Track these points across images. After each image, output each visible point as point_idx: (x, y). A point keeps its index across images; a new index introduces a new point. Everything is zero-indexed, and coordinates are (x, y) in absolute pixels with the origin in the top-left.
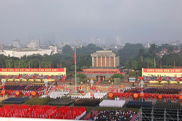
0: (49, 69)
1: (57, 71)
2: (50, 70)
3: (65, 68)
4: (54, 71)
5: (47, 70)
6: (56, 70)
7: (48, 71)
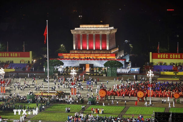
0: (6, 54)
1: (18, 57)
2: (8, 55)
3: (31, 52)
4: (14, 56)
5: (3, 54)
6: (16, 55)
7: (4, 57)
